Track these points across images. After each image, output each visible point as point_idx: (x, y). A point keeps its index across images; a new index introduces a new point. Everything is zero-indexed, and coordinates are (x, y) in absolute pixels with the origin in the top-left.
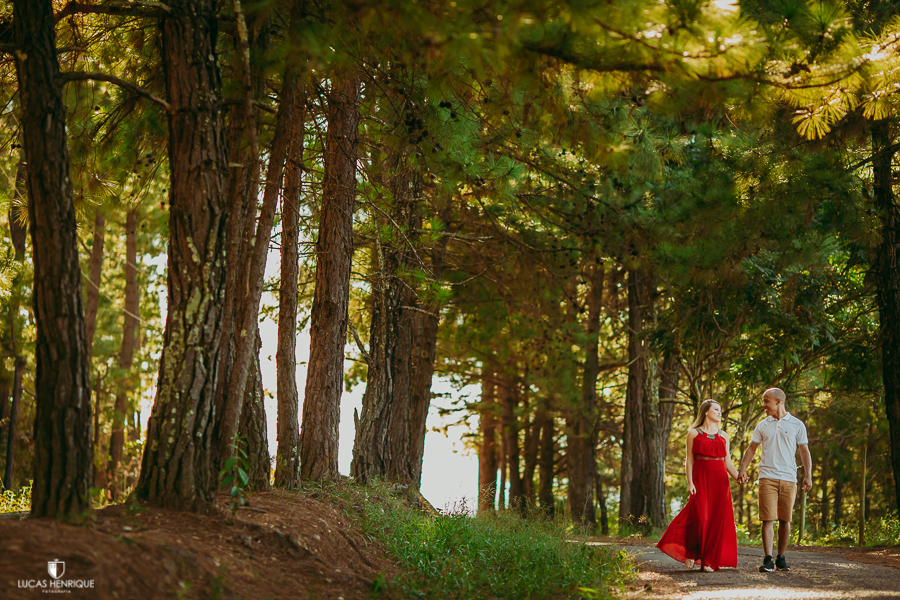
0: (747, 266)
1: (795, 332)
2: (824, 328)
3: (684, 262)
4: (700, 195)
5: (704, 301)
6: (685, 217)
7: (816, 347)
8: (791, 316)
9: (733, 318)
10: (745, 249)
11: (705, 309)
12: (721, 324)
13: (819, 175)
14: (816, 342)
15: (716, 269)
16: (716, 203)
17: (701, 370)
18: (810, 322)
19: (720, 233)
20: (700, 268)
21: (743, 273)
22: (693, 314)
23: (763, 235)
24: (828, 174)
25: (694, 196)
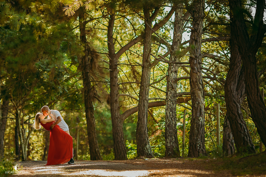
0: (36, 64)
1: (54, 88)
2: (64, 87)
3: (16, 63)
4: (21, 38)
5: (20, 78)
6: (16, 46)
7: (61, 94)
8: (53, 83)
9: (31, 84)
10: (38, 57)
11: (21, 81)
12: (27, 87)
13: (63, 31)
14: (61, 92)
15: (28, 65)
16: (27, 41)
17: (20, 104)
18: (59, 85)
19: (29, 52)
20: (22, 65)
21: (35, 67)
22: (17, 83)
23: (44, 53)
24: (66, 31)
25: (20, 39)
